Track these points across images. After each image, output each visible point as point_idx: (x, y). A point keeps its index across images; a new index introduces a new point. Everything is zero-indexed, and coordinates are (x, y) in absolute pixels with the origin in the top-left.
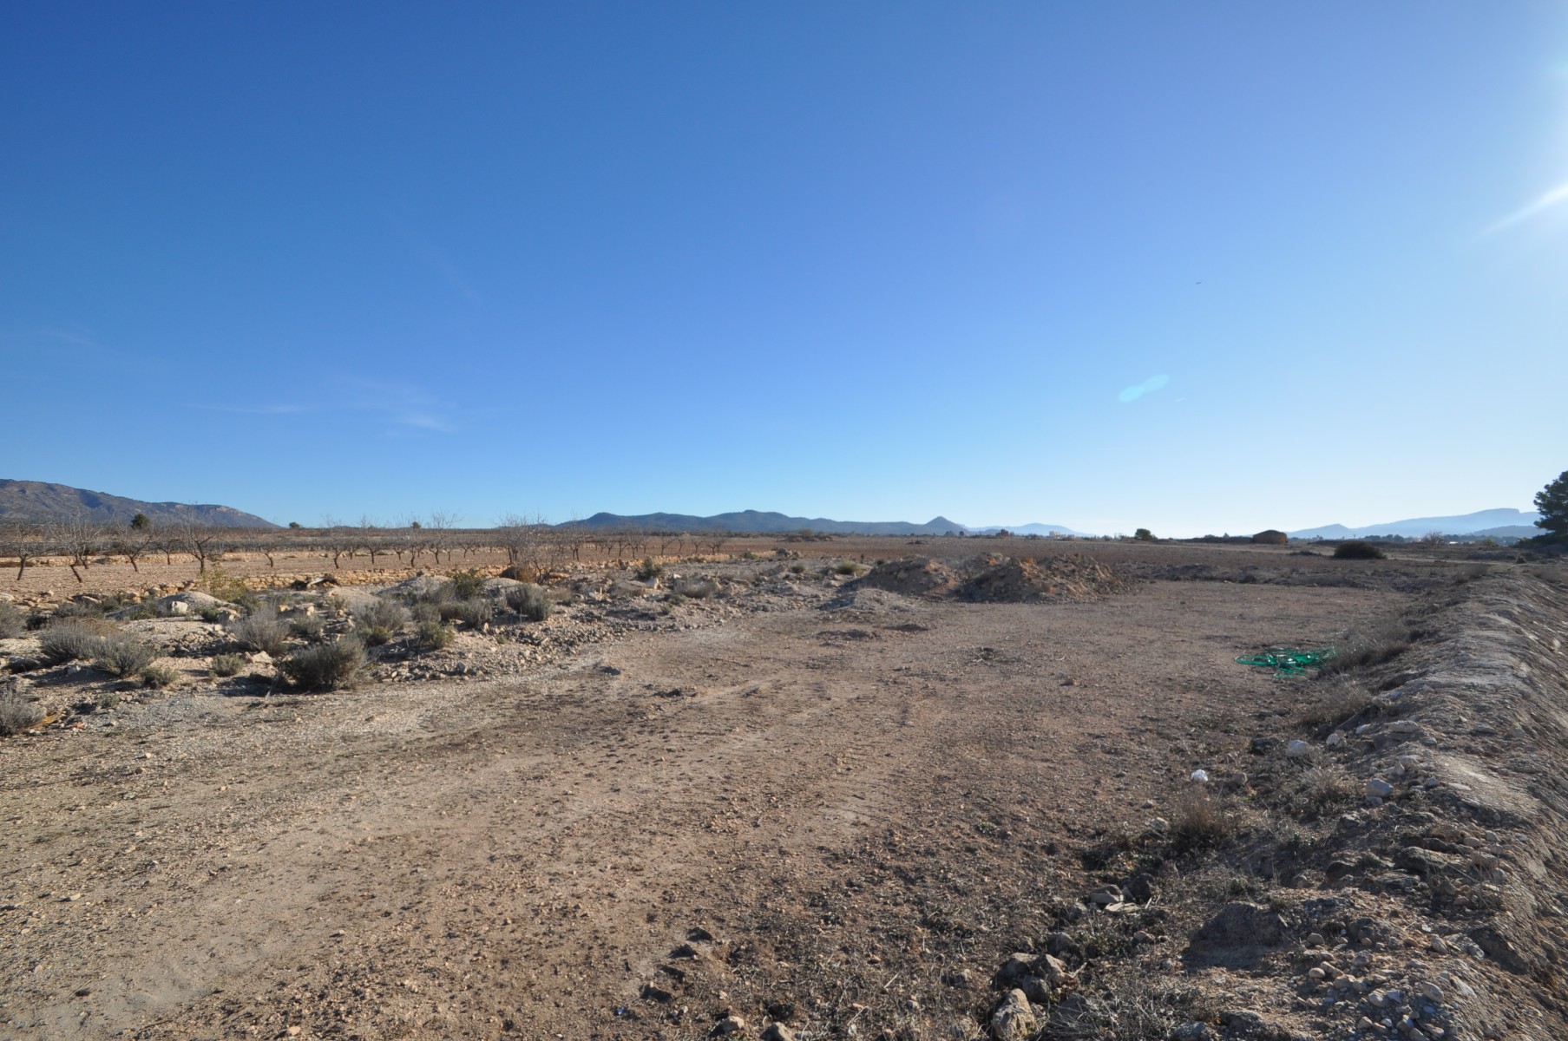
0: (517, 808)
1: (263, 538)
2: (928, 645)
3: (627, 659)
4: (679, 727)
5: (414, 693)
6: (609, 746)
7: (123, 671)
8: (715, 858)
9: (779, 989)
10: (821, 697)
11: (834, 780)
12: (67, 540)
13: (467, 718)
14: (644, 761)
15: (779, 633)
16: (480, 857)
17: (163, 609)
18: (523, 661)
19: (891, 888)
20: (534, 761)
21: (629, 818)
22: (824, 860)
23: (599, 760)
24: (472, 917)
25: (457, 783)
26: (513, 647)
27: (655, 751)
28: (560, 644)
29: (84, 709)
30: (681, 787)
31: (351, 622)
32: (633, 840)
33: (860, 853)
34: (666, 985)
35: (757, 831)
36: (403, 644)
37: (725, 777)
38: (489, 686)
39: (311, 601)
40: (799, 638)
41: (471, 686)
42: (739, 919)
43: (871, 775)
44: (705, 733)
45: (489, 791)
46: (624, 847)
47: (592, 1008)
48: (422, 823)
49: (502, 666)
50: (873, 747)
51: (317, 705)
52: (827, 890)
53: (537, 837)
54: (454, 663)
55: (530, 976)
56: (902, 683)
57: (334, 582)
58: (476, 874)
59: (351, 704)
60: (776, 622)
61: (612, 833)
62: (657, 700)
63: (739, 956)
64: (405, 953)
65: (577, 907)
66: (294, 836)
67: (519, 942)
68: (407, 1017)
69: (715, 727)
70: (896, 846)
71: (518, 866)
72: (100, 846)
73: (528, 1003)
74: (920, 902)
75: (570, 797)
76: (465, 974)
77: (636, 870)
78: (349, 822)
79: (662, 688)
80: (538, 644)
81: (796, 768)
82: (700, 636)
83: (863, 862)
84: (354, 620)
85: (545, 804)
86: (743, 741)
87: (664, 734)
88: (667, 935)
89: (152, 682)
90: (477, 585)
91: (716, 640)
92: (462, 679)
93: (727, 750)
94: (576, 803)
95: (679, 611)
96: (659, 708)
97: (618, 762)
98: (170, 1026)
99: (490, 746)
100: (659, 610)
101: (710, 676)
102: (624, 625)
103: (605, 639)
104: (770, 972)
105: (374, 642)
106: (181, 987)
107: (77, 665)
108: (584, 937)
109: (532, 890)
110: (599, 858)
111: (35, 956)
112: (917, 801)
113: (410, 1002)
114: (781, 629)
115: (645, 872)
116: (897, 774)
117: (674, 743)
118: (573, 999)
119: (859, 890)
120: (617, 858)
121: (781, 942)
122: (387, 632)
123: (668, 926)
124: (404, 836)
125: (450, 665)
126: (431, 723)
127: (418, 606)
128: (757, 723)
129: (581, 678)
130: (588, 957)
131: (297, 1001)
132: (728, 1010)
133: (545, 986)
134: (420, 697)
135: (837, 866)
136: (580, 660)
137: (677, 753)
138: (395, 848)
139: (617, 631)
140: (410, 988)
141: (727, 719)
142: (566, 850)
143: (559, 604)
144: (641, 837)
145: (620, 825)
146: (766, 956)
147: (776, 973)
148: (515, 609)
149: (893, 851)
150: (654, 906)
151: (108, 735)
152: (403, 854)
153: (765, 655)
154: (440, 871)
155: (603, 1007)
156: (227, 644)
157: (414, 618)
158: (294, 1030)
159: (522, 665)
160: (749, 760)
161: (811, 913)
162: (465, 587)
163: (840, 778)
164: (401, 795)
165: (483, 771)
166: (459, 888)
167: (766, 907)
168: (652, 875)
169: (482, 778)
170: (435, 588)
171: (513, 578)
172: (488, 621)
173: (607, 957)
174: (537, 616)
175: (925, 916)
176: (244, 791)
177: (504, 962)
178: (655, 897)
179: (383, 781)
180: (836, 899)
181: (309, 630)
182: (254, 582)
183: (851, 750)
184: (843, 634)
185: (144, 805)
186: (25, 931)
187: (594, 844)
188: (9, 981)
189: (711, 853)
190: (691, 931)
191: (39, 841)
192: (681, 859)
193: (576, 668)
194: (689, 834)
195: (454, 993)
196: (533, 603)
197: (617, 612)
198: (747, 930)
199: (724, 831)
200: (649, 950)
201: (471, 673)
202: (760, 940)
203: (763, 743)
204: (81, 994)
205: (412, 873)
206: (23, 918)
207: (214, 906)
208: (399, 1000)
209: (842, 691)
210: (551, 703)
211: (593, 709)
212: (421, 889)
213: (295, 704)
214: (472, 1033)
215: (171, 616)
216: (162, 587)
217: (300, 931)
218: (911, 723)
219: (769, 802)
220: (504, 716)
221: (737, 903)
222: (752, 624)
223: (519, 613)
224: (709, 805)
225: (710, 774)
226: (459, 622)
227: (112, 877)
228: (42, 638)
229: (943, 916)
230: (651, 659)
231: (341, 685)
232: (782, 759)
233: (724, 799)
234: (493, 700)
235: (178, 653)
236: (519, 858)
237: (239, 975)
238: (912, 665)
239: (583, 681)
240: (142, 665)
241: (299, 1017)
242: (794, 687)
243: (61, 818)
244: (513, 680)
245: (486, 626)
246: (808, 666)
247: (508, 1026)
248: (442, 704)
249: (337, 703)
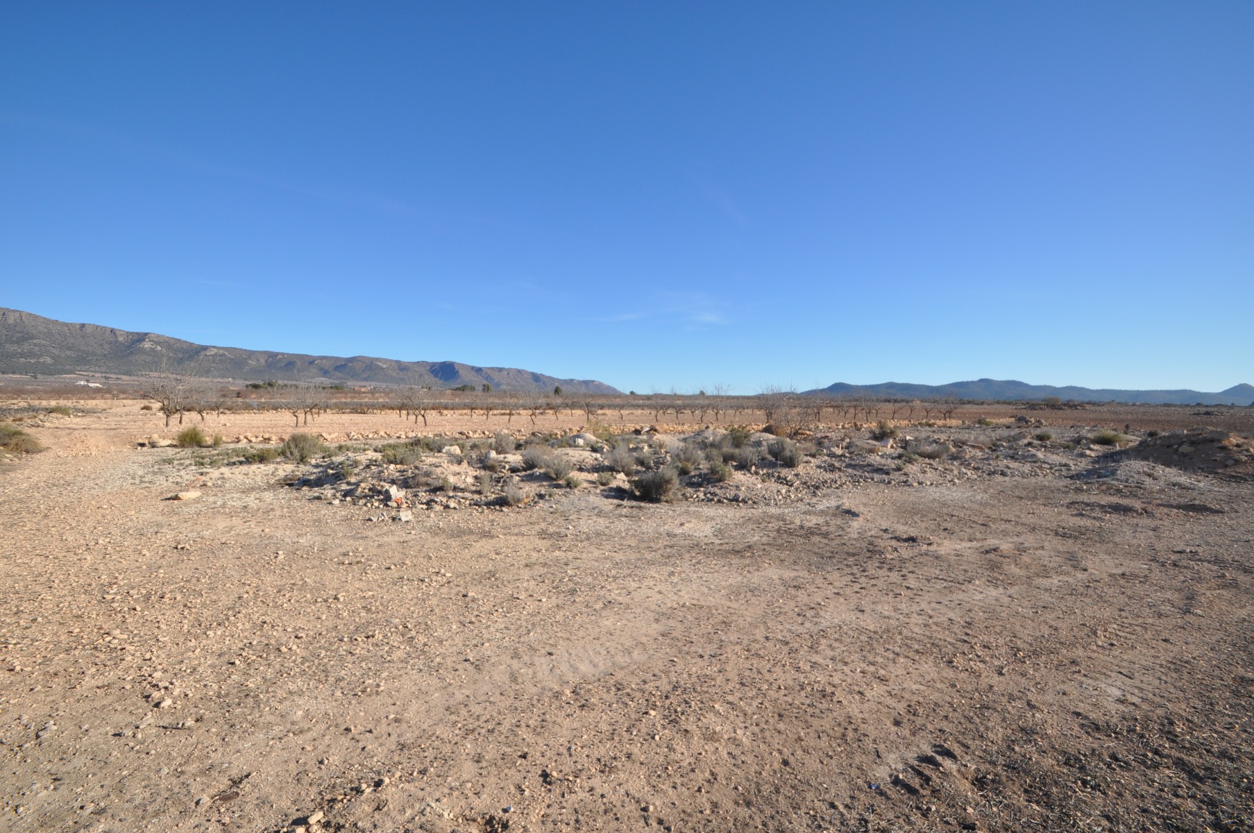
0: (783, 606)
1: (618, 401)
2: (1227, 531)
3: (865, 505)
4: (916, 570)
5: (709, 511)
6: (852, 574)
7: (557, 478)
8: (958, 691)
9: (1029, 826)
10: (1075, 567)
11: (1094, 651)
12: (529, 401)
13: (743, 534)
14: (884, 592)
15: (1021, 498)
16: (760, 633)
17: (572, 442)
18: (780, 497)
19: (1171, 778)
20: (793, 574)
21: (873, 637)
22: (1082, 726)
23: (845, 583)
24: (755, 676)
25: (739, 578)
26: (773, 486)
27: (895, 586)
28: (808, 487)
29: (541, 496)
30: (921, 622)
31: (669, 458)
32: (878, 654)
33: (1128, 732)
34: (916, 782)
35: (1001, 678)
36: (700, 476)
37: (966, 622)
38: (757, 512)
39: (646, 442)
40: (1045, 505)
41: (744, 511)
42: (985, 751)
43: (1141, 656)
44: (942, 579)
45: (761, 589)
46: (871, 658)
47: (850, 775)
48: (718, 601)
49: (765, 499)
50: (1146, 629)
51: (652, 510)
52: (1085, 755)
53: (799, 632)
54: (733, 493)
55: (800, 733)
56: (1185, 567)
57: (656, 430)
58: (757, 646)
59: (671, 512)
60: (1016, 487)
61: (859, 644)
62: (894, 543)
63: (985, 783)
64: (714, 686)
65: (833, 693)
66: (644, 592)
67: (791, 705)
68: (718, 729)
69: (953, 576)
70: (1177, 736)
71: (786, 649)
72: (552, 574)
73: (799, 752)
74: (1212, 803)
75: (823, 608)
76: (754, 714)
77: (882, 680)
78: (675, 590)
79: (898, 534)
80: (791, 486)
81: (1046, 631)
82: (933, 493)
83: (1132, 741)
84: (671, 457)
85: (803, 608)
86: (982, 594)
87: (902, 573)
88: (912, 741)
89: (570, 485)
90: (745, 437)
91: (950, 497)
92: (738, 505)
93: (967, 599)
94: (828, 613)
95: (912, 469)
96: (896, 550)
97: (861, 588)
98: (590, 687)
99: (760, 556)
100: (893, 466)
101: (946, 529)
102: (861, 477)
103: (845, 486)
104: (1019, 808)
105: (683, 472)
106: (594, 665)
107: (537, 471)
108: (840, 719)
109: (798, 669)
110: (849, 661)
111: (530, 627)
112: (1208, 697)
113: (719, 720)
114: (1024, 494)
115: (890, 683)
116: (1179, 663)
117: (912, 582)
118: (834, 762)
119: (1127, 766)
120: (865, 665)
121: (1030, 786)
122: (690, 467)
123: (914, 734)
124: (708, 607)
125: (731, 493)
126: (719, 533)
127: (708, 450)
128: (999, 579)
129: (826, 515)
130: (844, 735)
131: (653, 695)
132: (975, 824)
133: (811, 744)
134: (712, 514)
135: (1097, 735)
136: (824, 501)
137: (915, 591)
138: (703, 614)
139: (855, 481)
140: (718, 711)
141: (966, 571)
142: (821, 647)
143: (806, 455)
144: (886, 654)
145: (866, 639)
146: (1015, 793)
147: (1026, 812)
148: (773, 457)
149: (1173, 741)
150: (899, 714)
151: (551, 513)
152: (708, 619)
153: (1006, 517)
154: (733, 637)
155: (859, 778)
156: (604, 466)
157: (706, 459)
158: (653, 713)
159: (780, 500)
160: (991, 612)
161: (1065, 771)
162: (738, 439)
163: (1100, 650)
164: (704, 579)
165: (756, 574)
166: (746, 653)
167: (1013, 749)
168: (896, 688)
169: (756, 579)
170: (719, 438)
171: (772, 433)
172: (755, 464)
173: (861, 741)
174: (790, 463)
175: (1218, 818)
176: (619, 557)
177: (780, 715)
178: (901, 707)
179: (693, 568)
180: (1096, 767)
181: (645, 462)
182: (615, 429)
183: (1115, 626)
184: (1102, 507)
185: (570, 555)
186: (525, 612)
187: (845, 649)
188: (520, 637)
189: (954, 686)
190: (935, 746)
191: (527, 565)
192: (924, 682)
193: (822, 507)
194: (931, 664)
195: (746, 725)
196: (788, 453)
197: (855, 465)
198: (993, 763)
199: (967, 670)
200: (897, 748)
201: (744, 501)
202: (1007, 777)
203: (1006, 600)
204: (550, 654)
205: (715, 633)
206: (523, 605)
207: (607, 623)
208: (711, 715)
209: (1101, 564)
210: (803, 532)
211: (837, 542)
212: (721, 646)
213: (640, 508)
214: (760, 758)
215: (576, 447)
216: (570, 429)
217: (651, 652)
218: (1199, 612)
219: (1015, 655)
220: (769, 536)
221: (982, 736)
222: (989, 486)
223: (777, 460)
224: (950, 644)
225: (950, 617)
226: (735, 464)
227: (559, 593)
228: (522, 455)
229: (1246, 827)
230: (886, 508)
231: (665, 499)
232: (1029, 618)
233: (965, 641)
234: (760, 524)
235: (581, 470)
236: (787, 643)
237: (622, 668)
238: (1200, 550)
239: (828, 518)
240: (566, 475)
241: (654, 707)
242: (1040, 552)
243: (535, 555)
244: (773, 510)
245: (753, 468)
246: (1057, 534)
247: (786, 763)
248: (726, 521)
249: (663, 511)
